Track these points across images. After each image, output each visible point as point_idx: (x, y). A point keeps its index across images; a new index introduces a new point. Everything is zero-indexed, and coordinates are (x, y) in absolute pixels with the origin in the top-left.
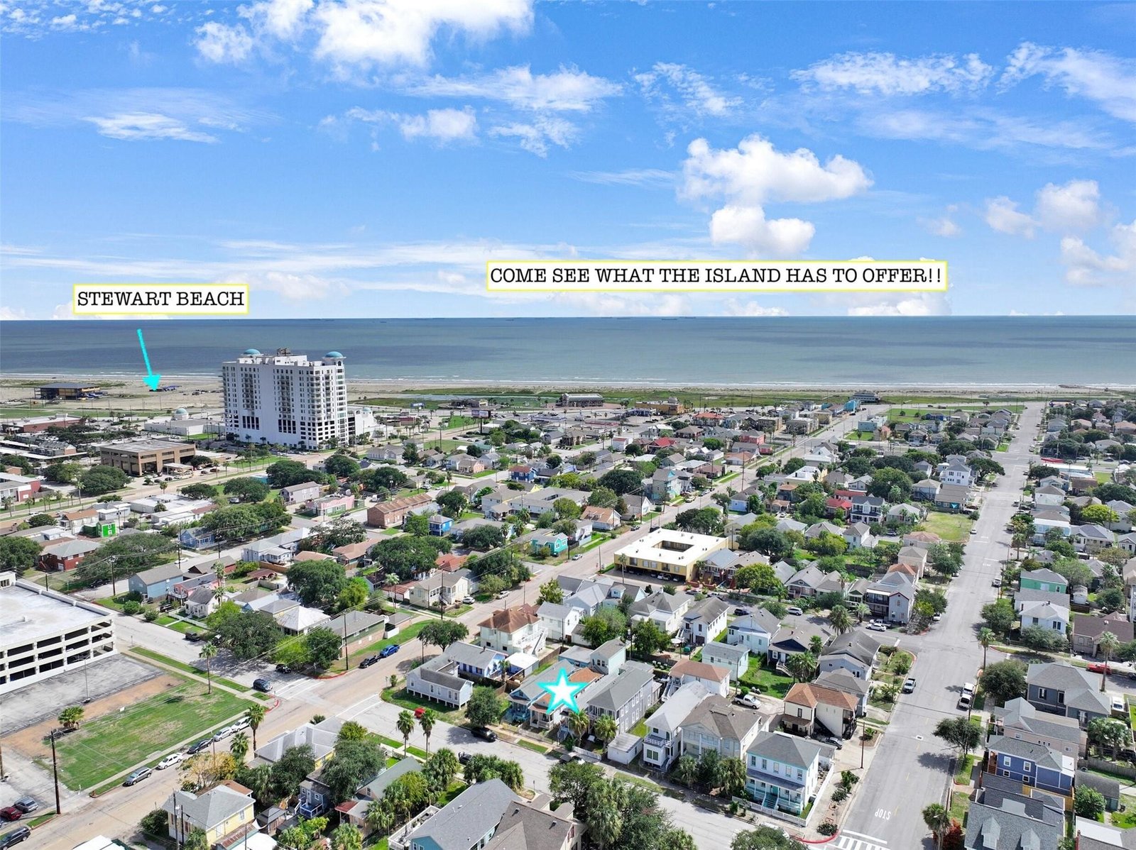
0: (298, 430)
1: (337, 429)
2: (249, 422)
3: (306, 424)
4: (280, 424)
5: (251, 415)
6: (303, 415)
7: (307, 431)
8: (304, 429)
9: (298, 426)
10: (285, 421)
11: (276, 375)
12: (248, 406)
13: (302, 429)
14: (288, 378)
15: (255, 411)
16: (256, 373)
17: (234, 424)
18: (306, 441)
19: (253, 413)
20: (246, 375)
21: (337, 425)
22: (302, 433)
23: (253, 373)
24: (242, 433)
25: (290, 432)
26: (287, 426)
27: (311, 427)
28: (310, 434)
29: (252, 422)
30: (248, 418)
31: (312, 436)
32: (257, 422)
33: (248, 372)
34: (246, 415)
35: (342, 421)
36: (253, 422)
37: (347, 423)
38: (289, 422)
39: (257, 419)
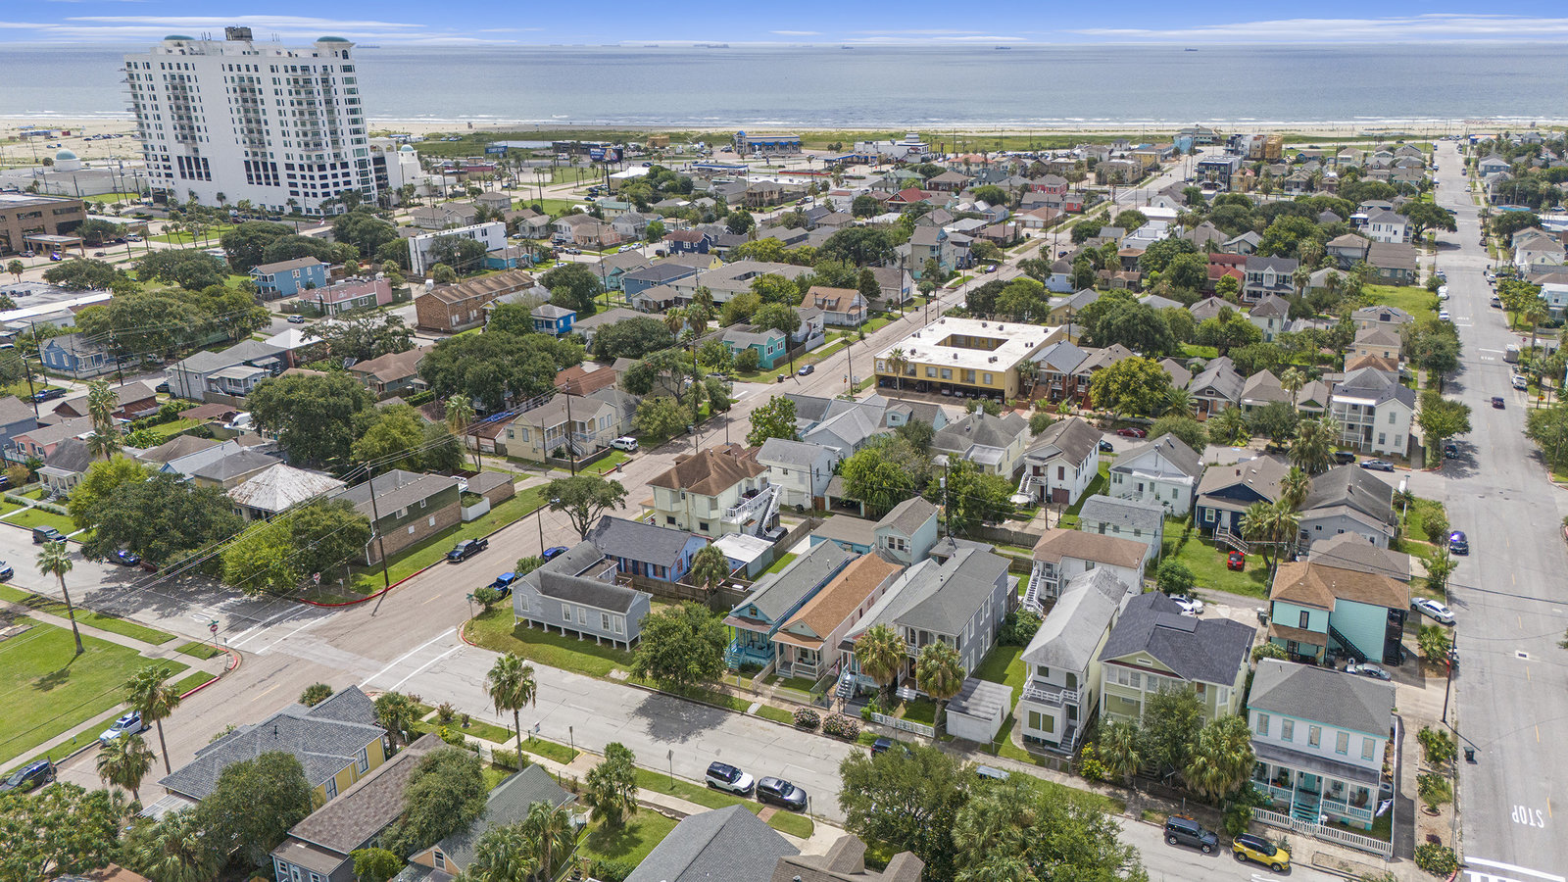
0: (283, 179)
1: (354, 178)
2: (190, 167)
3: (297, 167)
4: (248, 169)
5: (191, 154)
6: (288, 150)
7: (299, 181)
8: (294, 177)
9: (282, 172)
10: (256, 164)
11: (229, 74)
12: (185, 137)
13: (289, 176)
14: (251, 80)
15: (200, 145)
16: (190, 72)
17: (163, 171)
18: (300, 200)
19: (196, 150)
20: (173, 77)
21: (353, 169)
22: (291, 184)
23: (185, 73)
24: (182, 188)
25: (269, 184)
26: (262, 173)
27: (307, 173)
28: (305, 185)
29: (196, 167)
30: (188, 159)
31: (310, 190)
32: (206, 165)
33: (175, 71)
34: (184, 154)
35: (362, 164)
36: (198, 167)
37: (372, 167)
38: (265, 165)
39: (205, 160)
